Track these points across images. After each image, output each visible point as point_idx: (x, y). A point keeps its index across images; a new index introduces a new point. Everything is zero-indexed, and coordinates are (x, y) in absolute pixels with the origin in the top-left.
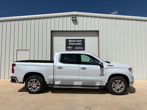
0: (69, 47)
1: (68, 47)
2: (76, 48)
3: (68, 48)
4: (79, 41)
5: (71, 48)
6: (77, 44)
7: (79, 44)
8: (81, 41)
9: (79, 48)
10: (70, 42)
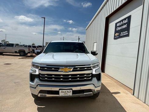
2: (122, 34)
4: (125, 22)
5: (118, 36)
7: (125, 26)
8: (127, 20)
10: (118, 27)
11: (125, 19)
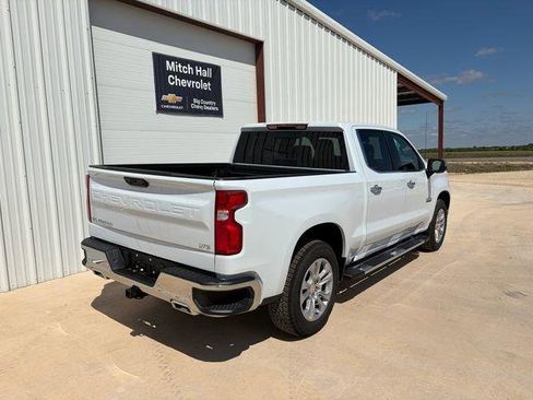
0: (170, 97)
1: (164, 97)
2: (196, 103)
3: (166, 103)
4: (205, 74)
6: (199, 85)
7: (205, 86)
8: (209, 73)
9: (206, 105)
10: (173, 73)
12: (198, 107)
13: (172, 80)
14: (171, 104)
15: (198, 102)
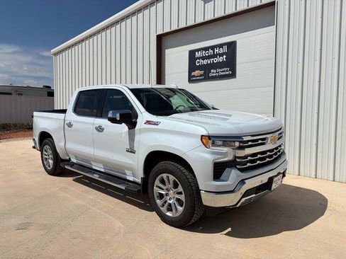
0: (197, 73)
1: (193, 74)
2: (213, 72)
3: (194, 76)
4: (221, 51)
5: (201, 76)
6: (216, 60)
7: (221, 59)
8: (225, 49)
9: (221, 71)
10: (199, 58)
11: (221, 46)
12: (214, 75)
13: (198, 62)
14: (196, 77)
15: (215, 71)
